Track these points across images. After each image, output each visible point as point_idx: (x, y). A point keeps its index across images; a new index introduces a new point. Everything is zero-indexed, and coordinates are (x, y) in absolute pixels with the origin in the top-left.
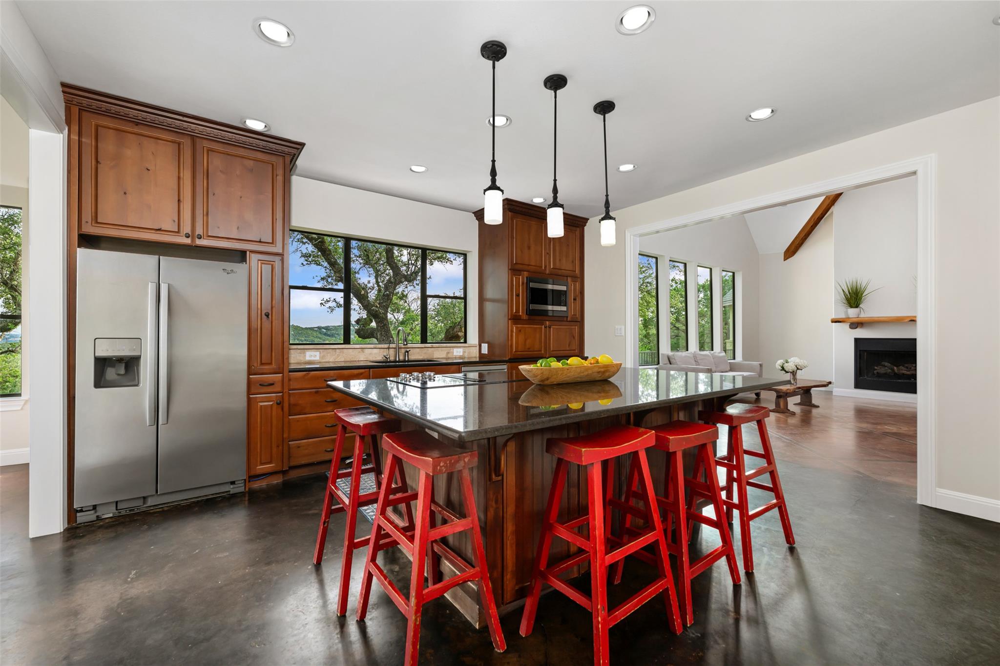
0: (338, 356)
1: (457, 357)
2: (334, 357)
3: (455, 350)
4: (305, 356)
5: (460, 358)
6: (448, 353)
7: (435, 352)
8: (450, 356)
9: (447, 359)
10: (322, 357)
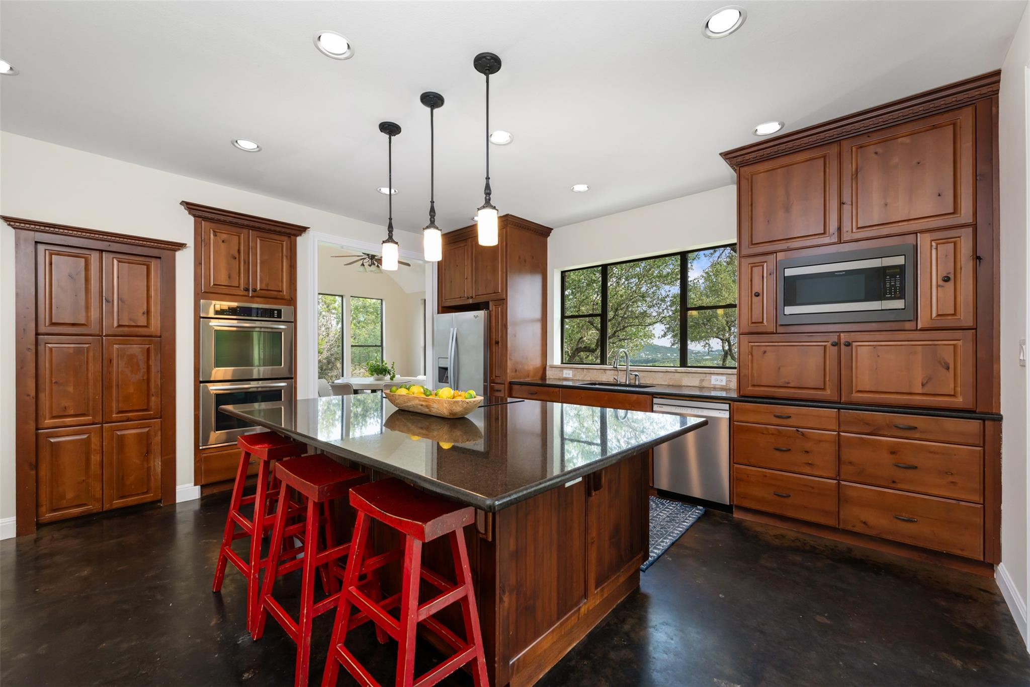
0: (586, 375)
1: (717, 386)
2: (582, 376)
3: (713, 377)
4: (563, 373)
5: (722, 389)
6: (702, 381)
7: (683, 378)
8: (705, 384)
9: (701, 388)
10: (574, 375)
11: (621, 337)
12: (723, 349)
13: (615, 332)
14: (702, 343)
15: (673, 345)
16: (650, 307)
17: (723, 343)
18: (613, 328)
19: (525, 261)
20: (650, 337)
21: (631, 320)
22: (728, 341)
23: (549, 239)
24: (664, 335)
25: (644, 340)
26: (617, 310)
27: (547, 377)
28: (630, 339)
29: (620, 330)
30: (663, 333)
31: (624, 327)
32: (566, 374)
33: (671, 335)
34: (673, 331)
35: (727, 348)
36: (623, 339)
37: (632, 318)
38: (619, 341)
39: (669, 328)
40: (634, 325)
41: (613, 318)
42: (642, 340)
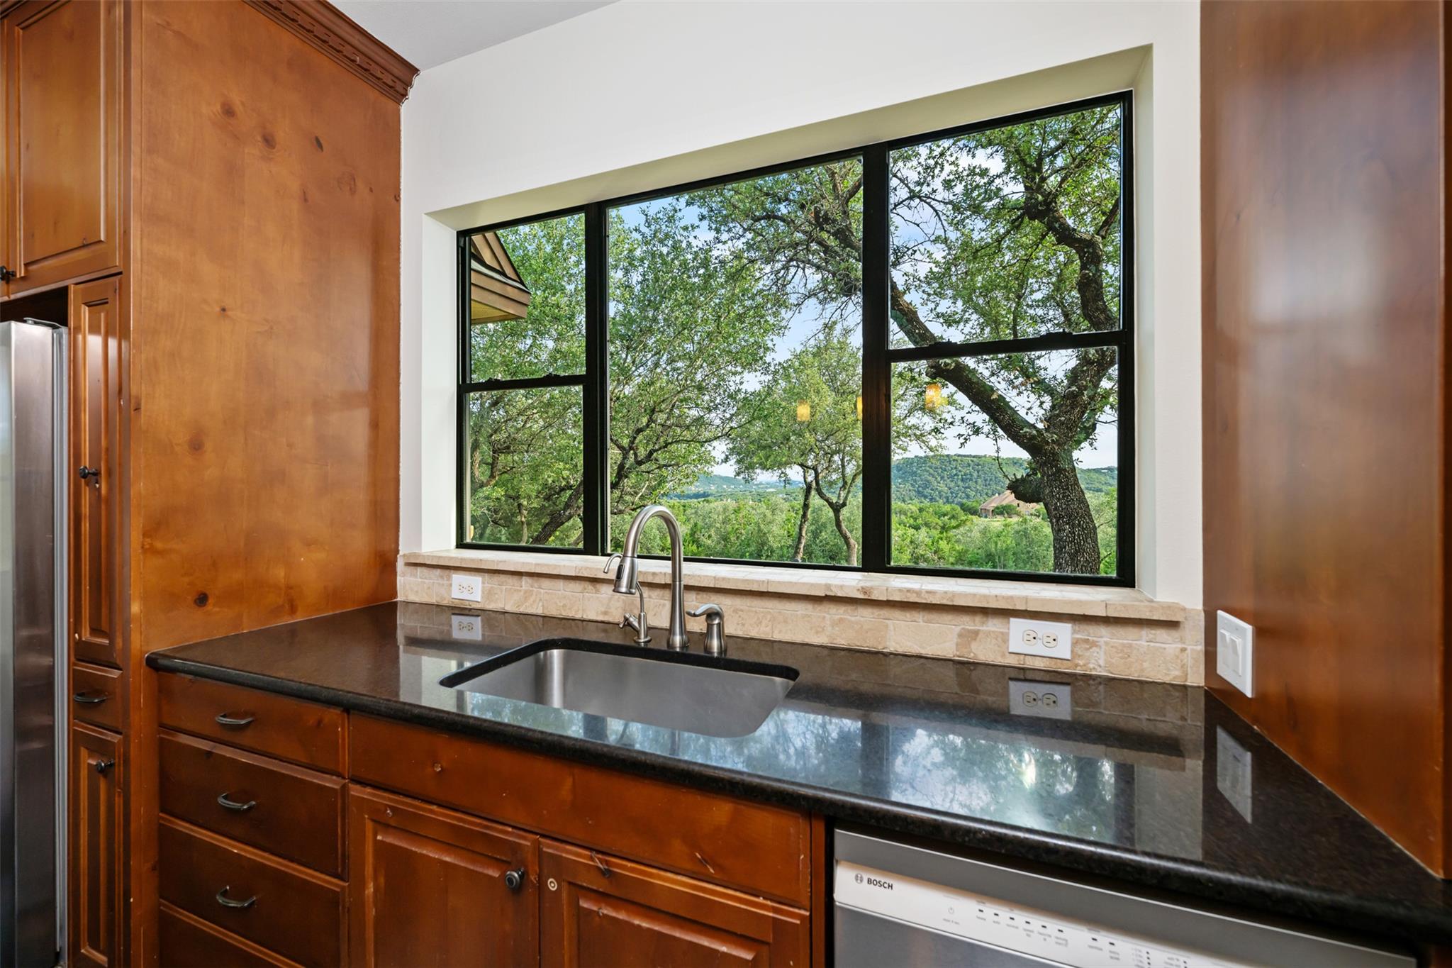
2: (517, 598)
3: (1017, 624)
4: (450, 585)
6: (970, 635)
7: (890, 623)
8: (982, 650)
10: (488, 594)
11: (662, 462)
12: (805, 481)
13: (651, 453)
14: (777, 473)
15: (738, 474)
16: (709, 410)
17: (804, 472)
18: (647, 444)
19: (269, 141)
20: (709, 463)
21: (679, 431)
22: (815, 469)
23: (405, 108)
24: (726, 460)
25: (699, 467)
26: (653, 411)
27: (400, 598)
28: (677, 464)
29: (660, 449)
30: (723, 456)
31: (667, 444)
32: (461, 588)
33: (735, 460)
34: (738, 454)
35: (810, 478)
36: (664, 465)
37: (681, 427)
38: (658, 468)
39: (734, 448)
40: (682, 440)
41: (648, 426)
42: (696, 466)
